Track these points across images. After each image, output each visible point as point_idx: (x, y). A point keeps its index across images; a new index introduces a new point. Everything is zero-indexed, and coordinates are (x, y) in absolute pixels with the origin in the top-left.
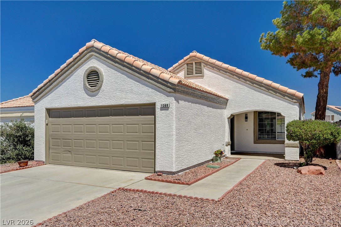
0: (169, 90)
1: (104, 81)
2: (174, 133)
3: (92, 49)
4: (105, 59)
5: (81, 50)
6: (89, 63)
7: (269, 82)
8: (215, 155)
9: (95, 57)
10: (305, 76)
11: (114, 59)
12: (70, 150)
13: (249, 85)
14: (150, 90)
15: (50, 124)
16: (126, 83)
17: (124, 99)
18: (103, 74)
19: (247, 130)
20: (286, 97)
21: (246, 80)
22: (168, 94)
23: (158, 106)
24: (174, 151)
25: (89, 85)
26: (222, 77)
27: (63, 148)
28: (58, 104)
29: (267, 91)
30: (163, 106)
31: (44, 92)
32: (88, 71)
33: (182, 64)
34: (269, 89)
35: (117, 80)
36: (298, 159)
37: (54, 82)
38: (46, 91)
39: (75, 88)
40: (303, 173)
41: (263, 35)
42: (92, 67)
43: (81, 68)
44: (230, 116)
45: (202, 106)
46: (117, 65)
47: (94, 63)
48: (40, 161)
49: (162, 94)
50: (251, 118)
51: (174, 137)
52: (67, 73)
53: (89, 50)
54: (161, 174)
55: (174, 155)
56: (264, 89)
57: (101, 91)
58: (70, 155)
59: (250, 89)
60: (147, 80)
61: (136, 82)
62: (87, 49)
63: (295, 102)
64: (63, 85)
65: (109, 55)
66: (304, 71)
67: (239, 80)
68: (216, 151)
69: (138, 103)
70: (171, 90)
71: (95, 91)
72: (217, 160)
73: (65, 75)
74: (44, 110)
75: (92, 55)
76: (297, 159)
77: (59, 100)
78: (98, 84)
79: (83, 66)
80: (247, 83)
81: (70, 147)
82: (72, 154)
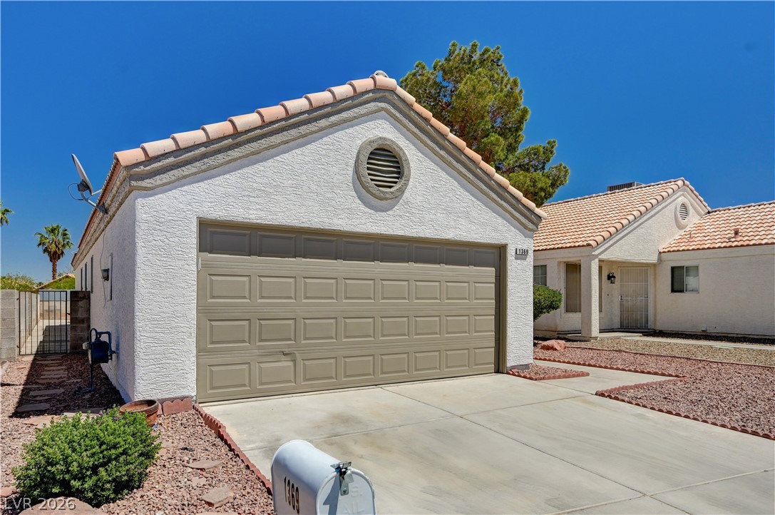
0: (531, 226)
3: (385, 94)
12: (286, 350)
14: (500, 220)
16: (457, 196)
22: (525, 232)
23: (512, 252)
25: (371, 180)
27: (259, 348)
31: (197, 164)
35: (437, 185)
38: (210, 161)
39: (325, 177)
42: (384, 139)
43: (346, 130)
46: (442, 153)
47: (382, 130)
49: (517, 231)
52: (303, 129)
53: (381, 94)
58: (291, 364)
61: (474, 199)
64: (278, 158)
65: (432, 126)
69: (479, 241)
71: (388, 199)
73: (294, 132)
75: (383, 109)
77: (260, 200)
78: (396, 183)
79: (352, 126)
81: (290, 339)
82: (294, 361)
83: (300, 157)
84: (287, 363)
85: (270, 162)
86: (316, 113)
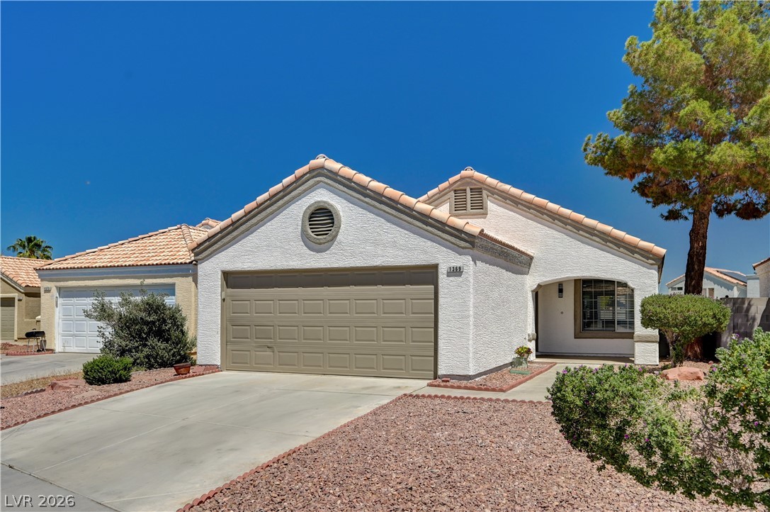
0: (463, 244)
1: (342, 226)
2: (471, 312)
3: (320, 171)
4: (345, 189)
5: (299, 172)
6: (313, 194)
7: (608, 228)
8: (516, 355)
9: (325, 185)
10: (667, 218)
11: (362, 190)
12: (269, 345)
13: (571, 233)
14: (429, 243)
15: (228, 300)
16: (385, 230)
17: (380, 258)
18: (341, 214)
19: (562, 313)
20: (636, 255)
21: (566, 224)
22: (459, 251)
23: (443, 270)
24: (471, 342)
25: (313, 232)
26: (521, 217)
27: (256, 342)
28: (250, 264)
29: (604, 243)
30: (452, 269)
31: (219, 243)
32: (312, 209)
33: (446, 191)
34: (606, 241)
35: (366, 225)
36: (658, 363)
37: (241, 225)
39: (284, 236)
40: (670, 378)
41: (589, 139)
42: (319, 202)
43: (297, 203)
44: (536, 286)
45: (501, 270)
46: (367, 200)
47: (322, 196)
48: (209, 365)
49: (449, 251)
50: (569, 292)
51: (472, 319)
52: (269, 210)
53: (316, 172)
54: (449, 379)
55: (471, 349)
56: (598, 239)
57: (335, 243)
58: (272, 353)
59: (571, 240)
60: (425, 226)
61: (401, 230)
62: (311, 171)
63: (652, 264)
64: (259, 230)
65: (355, 183)
66: (664, 208)
67: (553, 223)
68: (518, 349)
69: (407, 264)
70: (467, 245)
71: (324, 243)
72: (521, 364)
73: (264, 214)
74: (220, 275)
75: (319, 182)
76: (656, 362)
77: (250, 257)
78: (330, 230)
79: (300, 199)
80: (567, 229)
81: (271, 339)
82: (273, 352)
83: (271, 227)
84: (269, 353)
85: (255, 234)
86: (274, 199)
